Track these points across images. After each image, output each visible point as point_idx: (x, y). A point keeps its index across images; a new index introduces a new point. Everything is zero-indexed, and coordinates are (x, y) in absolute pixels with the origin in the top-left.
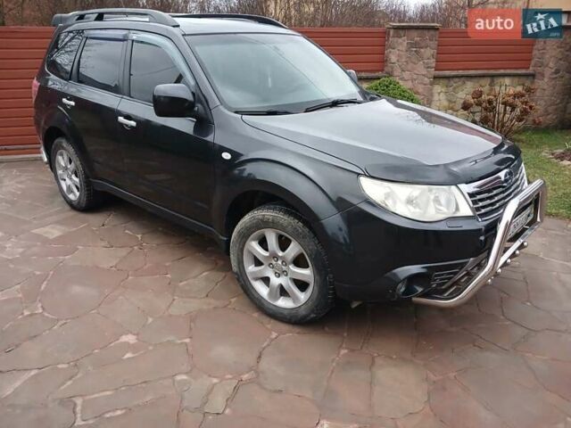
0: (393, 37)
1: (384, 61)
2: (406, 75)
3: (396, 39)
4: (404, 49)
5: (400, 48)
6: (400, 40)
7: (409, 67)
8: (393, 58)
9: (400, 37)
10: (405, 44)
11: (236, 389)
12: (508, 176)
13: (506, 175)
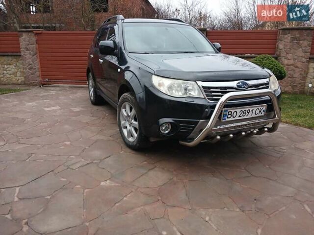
0: (282, 34)
1: (275, 48)
2: (289, 56)
3: (283, 35)
4: (288, 41)
5: (286, 41)
6: (286, 36)
7: (292, 51)
8: (281, 46)
9: (287, 34)
10: (289, 38)
11: (88, 164)
12: (241, 84)
13: (239, 83)
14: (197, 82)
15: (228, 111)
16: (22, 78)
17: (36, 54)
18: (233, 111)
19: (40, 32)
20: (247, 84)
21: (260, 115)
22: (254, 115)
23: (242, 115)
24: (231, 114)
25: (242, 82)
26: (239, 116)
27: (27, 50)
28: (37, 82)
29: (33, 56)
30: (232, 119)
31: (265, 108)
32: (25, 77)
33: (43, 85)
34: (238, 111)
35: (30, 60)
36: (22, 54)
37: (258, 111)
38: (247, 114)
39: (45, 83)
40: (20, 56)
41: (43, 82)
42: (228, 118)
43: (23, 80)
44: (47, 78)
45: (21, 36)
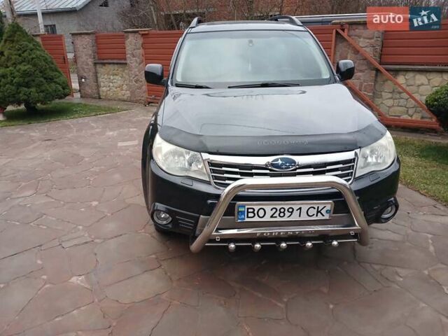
11: (86, 243)
12: (280, 162)
13: (277, 160)
14: (202, 154)
15: (247, 207)
16: (128, 94)
17: (143, 61)
18: (256, 208)
19: (146, 32)
20: (294, 162)
21: (320, 217)
22: (304, 217)
23: (277, 214)
24: (253, 212)
25: (282, 159)
26: (272, 217)
27: (134, 56)
28: (143, 98)
29: (140, 64)
30: (256, 219)
31: (328, 207)
32: (131, 92)
33: (149, 103)
34: (268, 208)
35: (136, 70)
36: (128, 62)
37: (312, 212)
38: (287, 214)
39: (151, 101)
40: (126, 64)
41: (149, 100)
42: (248, 217)
43: (129, 95)
44: (153, 94)
45: (127, 37)
